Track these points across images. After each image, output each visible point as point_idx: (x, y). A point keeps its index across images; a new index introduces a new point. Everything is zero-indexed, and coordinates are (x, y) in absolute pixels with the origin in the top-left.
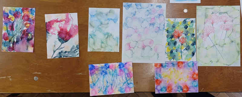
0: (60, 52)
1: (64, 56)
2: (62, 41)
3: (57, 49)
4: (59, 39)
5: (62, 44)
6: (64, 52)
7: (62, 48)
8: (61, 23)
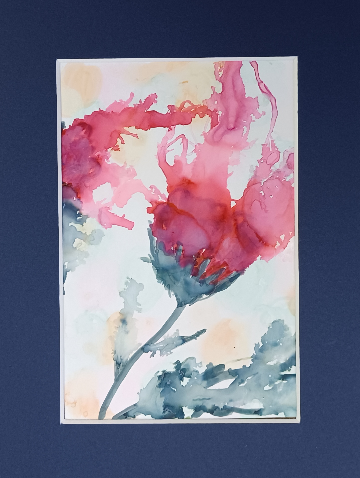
0: (166, 374)
1: (198, 410)
2: (187, 283)
3: (144, 349)
4: (156, 264)
5: (181, 305)
6: (202, 370)
7: (184, 340)
8: (179, 129)
